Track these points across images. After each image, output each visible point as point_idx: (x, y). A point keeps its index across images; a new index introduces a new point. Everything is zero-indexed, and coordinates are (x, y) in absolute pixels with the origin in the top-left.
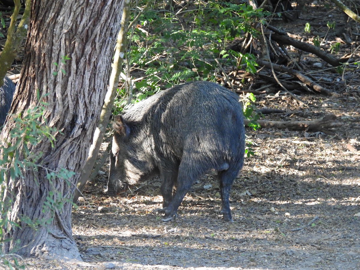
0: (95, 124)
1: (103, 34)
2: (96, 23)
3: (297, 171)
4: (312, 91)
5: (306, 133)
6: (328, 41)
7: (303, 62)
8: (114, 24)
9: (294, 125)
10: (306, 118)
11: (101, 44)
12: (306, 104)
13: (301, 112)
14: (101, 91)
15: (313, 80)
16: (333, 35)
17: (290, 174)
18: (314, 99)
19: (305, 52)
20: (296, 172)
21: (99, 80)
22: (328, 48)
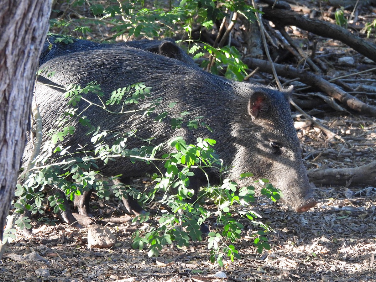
0: (6, 204)
1: (20, 40)
2: (6, 21)
3: (344, 263)
4: (345, 110)
5: (348, 190)
6: (359, 15)
7: (319, 56)
8: (38, 21)
9: (324, 176)
10: (342, 161)
11: (16, 59)
12: (339, 135)
13: (332, 150)
14: (16, 144)
15: (346, 89)
16: (365, 3)
17: (332, 269)
18: (349, 126)
19: (320, 37)
20: (343, 265)
21: (13, 124)
22: (361, 29)
